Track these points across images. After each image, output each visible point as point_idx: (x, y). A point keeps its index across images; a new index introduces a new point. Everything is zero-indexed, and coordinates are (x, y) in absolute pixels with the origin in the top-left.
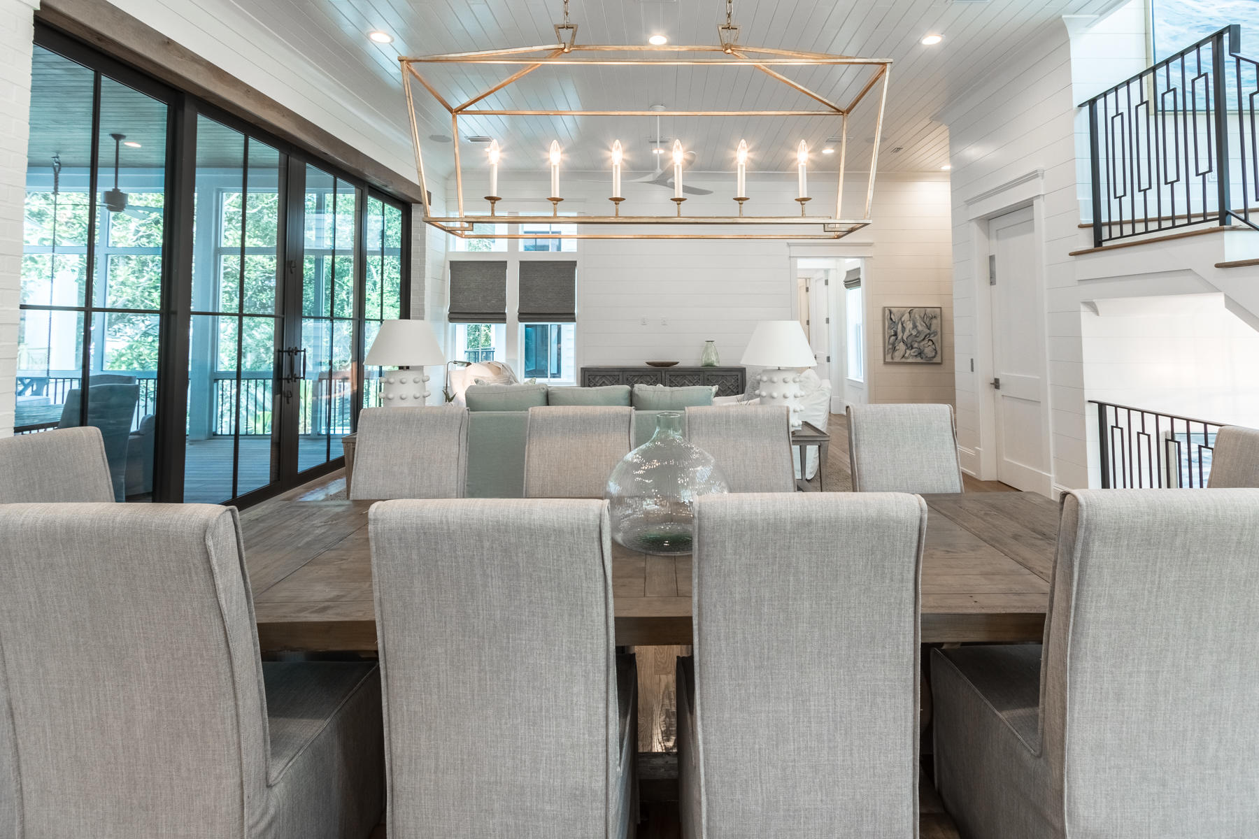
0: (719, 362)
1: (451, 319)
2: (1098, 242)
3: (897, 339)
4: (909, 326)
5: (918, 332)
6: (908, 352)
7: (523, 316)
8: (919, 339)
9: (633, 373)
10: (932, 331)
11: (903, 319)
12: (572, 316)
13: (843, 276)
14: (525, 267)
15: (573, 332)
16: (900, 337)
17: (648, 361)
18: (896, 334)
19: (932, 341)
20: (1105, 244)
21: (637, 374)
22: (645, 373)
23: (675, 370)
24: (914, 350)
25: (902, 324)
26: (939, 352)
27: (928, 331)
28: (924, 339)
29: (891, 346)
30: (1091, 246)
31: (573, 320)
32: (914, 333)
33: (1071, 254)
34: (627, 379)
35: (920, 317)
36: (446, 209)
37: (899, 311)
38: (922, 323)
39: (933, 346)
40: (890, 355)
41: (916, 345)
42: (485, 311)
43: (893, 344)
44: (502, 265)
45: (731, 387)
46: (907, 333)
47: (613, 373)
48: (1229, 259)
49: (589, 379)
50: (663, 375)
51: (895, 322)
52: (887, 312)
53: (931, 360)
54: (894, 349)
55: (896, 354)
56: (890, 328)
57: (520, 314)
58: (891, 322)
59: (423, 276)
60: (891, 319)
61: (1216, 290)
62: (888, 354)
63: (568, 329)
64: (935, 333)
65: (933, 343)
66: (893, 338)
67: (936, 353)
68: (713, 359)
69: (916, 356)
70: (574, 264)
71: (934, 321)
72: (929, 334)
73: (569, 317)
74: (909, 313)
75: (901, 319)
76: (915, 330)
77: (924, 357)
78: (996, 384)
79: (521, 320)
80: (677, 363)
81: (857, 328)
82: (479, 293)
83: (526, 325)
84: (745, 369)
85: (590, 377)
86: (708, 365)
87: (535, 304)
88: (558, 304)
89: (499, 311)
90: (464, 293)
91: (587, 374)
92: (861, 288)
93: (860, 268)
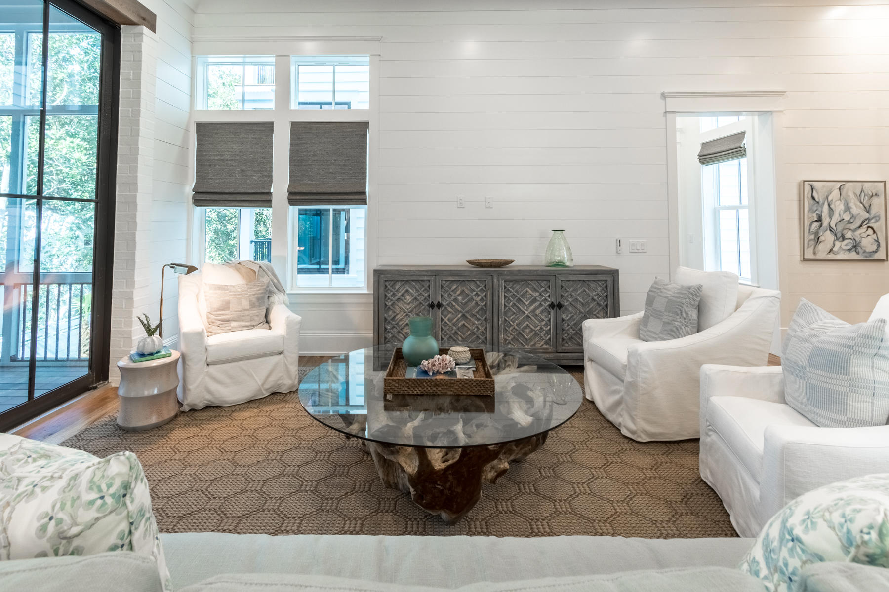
1: (197, 202)
3: (821, 226)
4: (839, 207)
5: (853, 216)
6: (838, 244)
7: (295, 197)
8: (853, 227)
9: (451, 278)
10: (872, 215)
11: (830, 198)
12: (362, 197)
13: (698, 149)
14: (299, 130)
15: (364, 220)
16: (825, 224)
17: (472, 258)
18: (820, 220)
19: (872, 228)
21: (457, 278)
22: (468, 278)
23: (512, 273)
24: (846, 242)
25: (829, 206)
26: (883, 244)
27: (867, 215)
28: (861, 226)
29: (812, 237)
31: (363, 202)
32: (847, 217)
34: (442, 287)
35: (855, 194)
36: (192, 52)
37: (824, 187)
38: (859, 203)
39: (875, 236)
40: (811, 250)
41: (849, 235)
42: (243, 191)
43: (816, 234)
44: (268, 127)
45: (595, 298)
46: (836, 218)
47: (421, 278)
49: (386, 286)
50: (495, 280)
51: (818, 202)
52: (807, 188)
53: (870, 256)
54: (817, 240)
55: (821, 247)
56: (811, 210)
57: (291, 193)
58: (812, 202)
59: (135, 134)
60: (813, 198)
62: (808, 247)
63: (357, 214)
64: (877, 218)
65: (874, 232)
66: (816, 224)
67: (879, 246)
68: (563, 256)
69: (849, 250)
70: (365, 125)
71: (875, 201)
72: (869, 219)
73: (359, 197)
74: (840, 189)
75: (827, 198)
76: (848, 212)
77: (861, 251)
79: (292, 202)
80: (512, 262)
81: (716, 213)
82: (235, 166)
83: (300, 210)
84: (617, 271)
85: (387, 284)
86: (557, 265)
87: (312, 181)
88: (343, 180)
89: (263, 191)
90: (215, 166)
91: (383, 278)
92: (743, 161)
93: (743, 133)
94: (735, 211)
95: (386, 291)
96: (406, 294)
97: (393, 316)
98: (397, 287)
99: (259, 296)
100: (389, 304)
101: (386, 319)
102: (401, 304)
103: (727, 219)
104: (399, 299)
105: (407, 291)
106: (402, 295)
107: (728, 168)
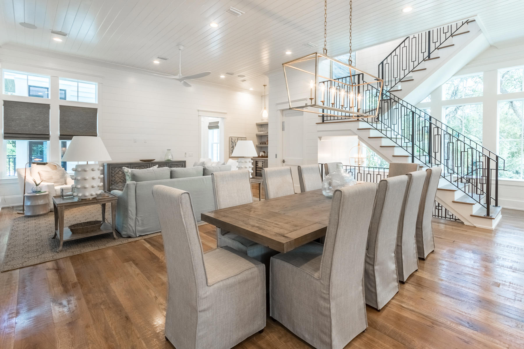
0: (173, 159)
1: (6, 137)
2: (323, 121)
7: (62, 137)
9: (136, 165)
13: (208, 124)
14: (64, 109)
16: (234, 148)
17: (140, 159)
20: (325, 122)
22: (142, 165)
25: (235, 143)
29: (231, 151)
30: (321, 122)
33: (316, 124)
37: (234, 138)
44: (47, 107)
48: (360, 128)
52: (231, 139)
56: (231, 145)
60: (232, 141)
61: (356, 135)
62: (230, 154)
66: (232, 148)
68: (170, 157)
70: (96, 109)
74: (237, 139)
75: (235, 141)
78: (284, 161)
79: (61, 139)
80: (154, 160)
81: (212, 145)
82: (28, 122)
83: (62, 142)
84: (185, 161)
85: (112, 168)
86: (168, 160)
87: (71, 130)
88: (86, 131)
89: (46, 134)
90: (16, 121)
91: (111, 166)
92: (219, 129)
93: (219, 122)
94: (217, 144)
95: (112, 171)
96: (119, 171)
97: (114, 179)
98: (116, 169)
99: (61, 174)
100: (113, 175)
101: (112, 180)
102: (117, 175)
103: (215, 146)
104: (117, 173)
105: (120, 170)
106: (118, 172)
107: (216, 131)
